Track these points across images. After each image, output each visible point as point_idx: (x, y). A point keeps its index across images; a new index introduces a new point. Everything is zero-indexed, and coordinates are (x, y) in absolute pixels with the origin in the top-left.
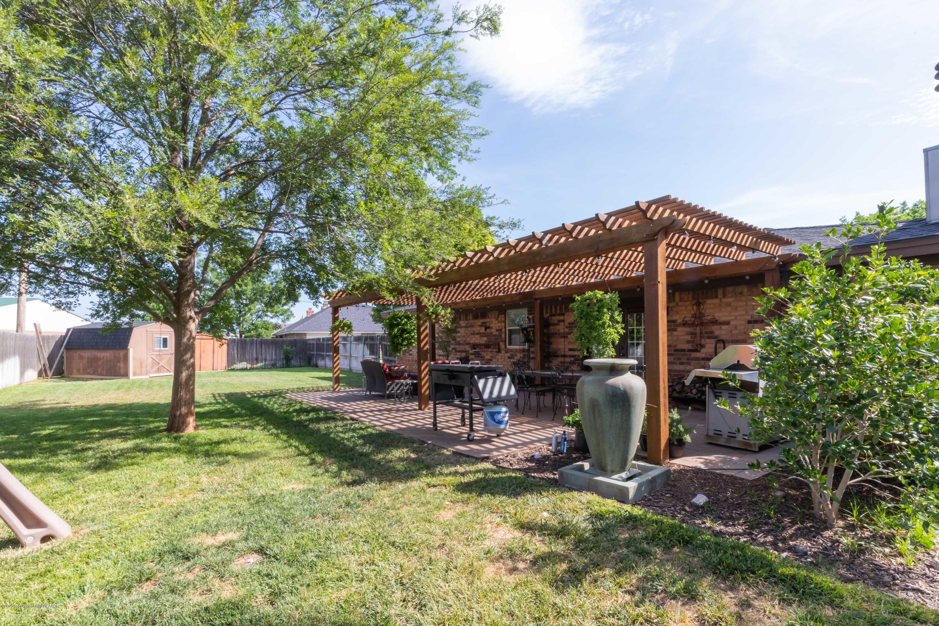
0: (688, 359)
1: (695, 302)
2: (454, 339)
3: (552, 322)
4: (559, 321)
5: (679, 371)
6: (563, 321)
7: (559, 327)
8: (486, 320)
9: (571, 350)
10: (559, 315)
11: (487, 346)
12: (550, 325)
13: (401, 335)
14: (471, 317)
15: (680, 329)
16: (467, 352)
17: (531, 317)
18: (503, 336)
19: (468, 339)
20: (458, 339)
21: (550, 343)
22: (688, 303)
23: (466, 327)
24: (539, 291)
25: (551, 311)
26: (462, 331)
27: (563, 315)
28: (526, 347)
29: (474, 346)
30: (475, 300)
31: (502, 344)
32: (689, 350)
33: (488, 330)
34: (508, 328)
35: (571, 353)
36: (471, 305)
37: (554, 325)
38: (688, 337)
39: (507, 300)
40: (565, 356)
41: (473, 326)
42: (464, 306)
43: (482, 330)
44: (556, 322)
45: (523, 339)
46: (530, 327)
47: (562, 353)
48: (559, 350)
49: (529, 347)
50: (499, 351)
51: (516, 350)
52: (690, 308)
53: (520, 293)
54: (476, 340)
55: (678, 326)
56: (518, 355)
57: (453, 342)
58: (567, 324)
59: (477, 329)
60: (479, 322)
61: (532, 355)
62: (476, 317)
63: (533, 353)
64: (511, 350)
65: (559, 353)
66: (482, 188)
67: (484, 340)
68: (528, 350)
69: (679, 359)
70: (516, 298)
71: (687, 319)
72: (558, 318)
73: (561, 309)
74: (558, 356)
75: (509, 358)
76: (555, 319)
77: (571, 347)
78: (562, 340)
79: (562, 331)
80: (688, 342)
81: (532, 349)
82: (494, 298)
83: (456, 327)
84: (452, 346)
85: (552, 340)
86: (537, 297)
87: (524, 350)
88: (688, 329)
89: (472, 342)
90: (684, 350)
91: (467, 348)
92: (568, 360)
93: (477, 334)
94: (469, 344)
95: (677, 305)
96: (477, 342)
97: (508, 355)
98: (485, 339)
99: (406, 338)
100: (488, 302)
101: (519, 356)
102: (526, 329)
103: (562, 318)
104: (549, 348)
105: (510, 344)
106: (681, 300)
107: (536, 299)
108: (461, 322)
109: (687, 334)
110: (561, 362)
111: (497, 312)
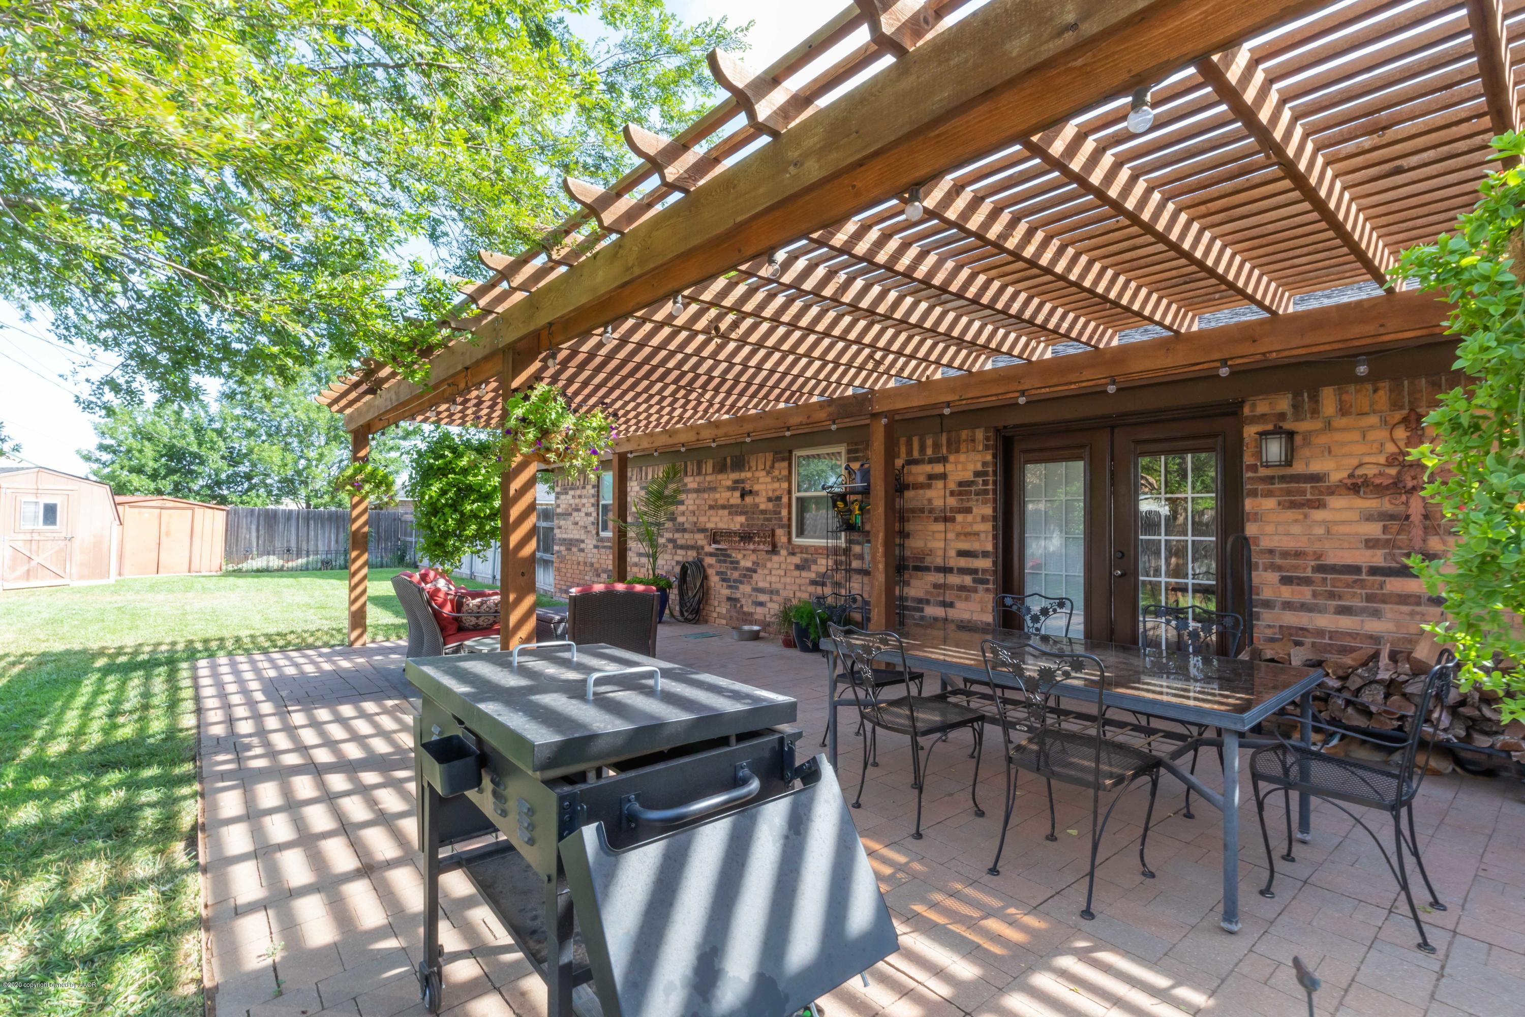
0: (1370, 598)
1: (1398, 415)
2: (673, 519)
3: (910, 479)
4: (931, 477)
5: (1333, 635)
6: (944, 476)
7: (929, 493)
8: (743, 475)
9: (962, 554)
10: (931, 461)
11: (746, 537)
12: (907, 487)
13: (455, 506)
14: (709, 467)
15: (1337, 502)
16: (699, 549)
17: (855, 466)
18: (784, 513)
19: (703, 519)
20: (681, 519)
21: (904, 535)
22: (1374, 420)
23: (697, 491)
24: (884, 392)
25: (910, 452)
26: (690, 501)
27: (944, 460)
28: (842, 542)
29: (715, 536)
30: (718, 424)
31: (780, 533)
32: (1374, 571)
33: (748, 500)
34: (795, 495)
35: (963, 562)
36: (706, 434)
37: (918, 486)
38: (1374, 529)
39: (794, 420)
40: (946, 570)
41: (713, 489)
42: (691, 437)
43: (735, 498)
44: (922, 479)
45: (834, 523)
46: (853, 492)
47: (939, 561)
48: (931, 552)
49: (850, 541)
50: (774, 550)
51: (817, 548)
52: (1381, 434)
53: (831, 401)
54: (721, 521)
55: (1332, 491)
56: (822, 561)
57: (669, 525)
58: (952, 486)
59: (723, 496)
60: (727, 479)
61: (855, 564)
62: (721, 468)
63: (861, 557)
64: (804, 549)
65: (928, 561)
66: (729, 26)
67: (737, 522)
68: (847, 551)
69: (1332, 595)
70: (822, 415)
71: (1370, 471)
72: (928, 468)
73: (936, 446)
74: (927, 569)
75: (798, 567)
76: (919, 472)
77: (965, 546)
78: (940, 527)
79: (938, 503)
80: (1371, 544)
81: (857, 549)
82: (763, 415)
83: (677, 491)
84: (669, 535)
85: (910, 527)
86: (877, 408)
87: (836, 551)
88: (1371, 504)
89: (710, 525)
90: (1355, 569)
91: (701, 539)
92: (954, 579)
93: (724, 507)
94: (703, 530)
95: (1328, 426)
96: (722, 525)
97: (796, 560)
98: (742, 519)
99: (474, 515)
100: (748, 427)
101: (823, 564)
102: (842, 497)
103: (938, 468)
104: (902, 546)
105: (801, 533)
106: (1343, 411)
107: (875, 416)
108: (688, 480)
109: (1369, 518)
110: (936, 586)
111: (769, 456)
